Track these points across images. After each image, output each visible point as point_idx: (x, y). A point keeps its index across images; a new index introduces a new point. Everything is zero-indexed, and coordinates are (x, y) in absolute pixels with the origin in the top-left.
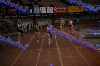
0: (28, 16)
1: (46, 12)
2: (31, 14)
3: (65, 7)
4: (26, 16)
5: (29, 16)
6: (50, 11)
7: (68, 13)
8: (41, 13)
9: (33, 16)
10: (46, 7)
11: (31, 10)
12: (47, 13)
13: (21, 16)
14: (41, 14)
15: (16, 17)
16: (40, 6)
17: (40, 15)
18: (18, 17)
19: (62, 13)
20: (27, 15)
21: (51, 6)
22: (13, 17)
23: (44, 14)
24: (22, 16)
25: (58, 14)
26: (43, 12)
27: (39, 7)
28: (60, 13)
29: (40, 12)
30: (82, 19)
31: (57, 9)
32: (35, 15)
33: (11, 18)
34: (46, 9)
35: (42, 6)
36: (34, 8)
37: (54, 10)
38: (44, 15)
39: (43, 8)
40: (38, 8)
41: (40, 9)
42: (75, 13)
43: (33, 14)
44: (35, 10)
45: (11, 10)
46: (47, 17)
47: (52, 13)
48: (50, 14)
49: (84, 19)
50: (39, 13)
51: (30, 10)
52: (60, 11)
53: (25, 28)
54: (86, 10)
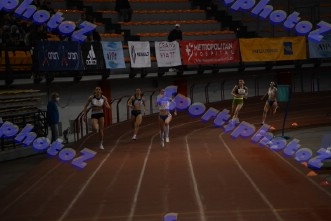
0: (77, 79)
1: (154, 61)
2: (91, 71)
4: (71, 79)
5: (85, 78)
6: (170, 56)
7: (242, 66)
8: (133, 65)
9: (99, 77)
10: (152, 42)
11: (92, 53)
12: (154, 67)
13: (49, 80)
14: (133, 71)
15: (31, 81)
16: (129, 37)
17: (127, 76)
18: (37, 81)
19: (215, 67)
20: (77, 75)
21: (171, 39)
22: (17, 82)
23: (143, 71)
24: (56, 80)
25: (201, 68)
27: (125, 43)
28: (208, 67)
29: (128, 62)
30: (298, 90)
31: (197, 48)
32: (106, 72)
33: (8, 86)
34: (153, 50)
35: (137, 39)
36: (105, 45)
37: (184, 55)
38: (143, 76)
39: (141, 47)
40: (119, 45)
41: (126, 48)
42: (268, 64)
43: (100, 68)
44: (105, 53)
45: (10, 54)
48: (167, 69)
49: (307, 89)
50: (122, 65)
51: (86, 53)
52: (210, 57)
53: (66, 126)
54: (314, 54)
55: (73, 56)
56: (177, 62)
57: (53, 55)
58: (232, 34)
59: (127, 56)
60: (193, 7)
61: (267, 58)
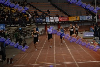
1: (54, 21)
2: (44, 22)
3: (67, 17)
7: (69, 21)
10: (54, 17)
11: (44, 19)
12: (54, 22)
14: (51, 22)
18: (35, 24)
19: (64, 22)
20: (42, 23)
23: (53, 22)
24: (38, 24)
26: (52, 21)
29: (50, 21)
31: (62, 18)
33: (31, 25)
35: (51, 17)
36: (46, 18)
37: (59, 19)
38: (53, 23)
39: (52, 18)
40: (49, 18)
42: (73, 21)
49: (79, 25)
51: (43, 19)
52: (64, 20)
54: (81, 19)
55: (41, 20)
56: (58, 21)
57: (38, 20)
59: (50, 20)
60: (60, 12)
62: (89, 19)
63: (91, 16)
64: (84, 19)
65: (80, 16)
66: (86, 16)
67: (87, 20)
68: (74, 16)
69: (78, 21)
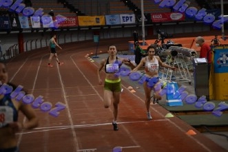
0: (9, 32)
1: (42, 25)
2: (15, 29)
3: (73, 17)
4: (6, 33)
5: (12, 32)
7: (79, 27)
8: (33, 27)
9: (18, 32)
12: (42, 28)
14: (33, 29)
17: (30, 31)
19: (68, 28)
23: (37, 29)
25: (62, 28)
26: (36, 25)
28: (64, 28)
30: (102, 38)
32: (21, 30)
38: (37, 31)
40: (27, 18)
41: (29, 20)
42: (90, 27)
43: (18, 28)
44: (21, 21)
46: (42, 34)
47: (52, 28)
48: (47, 29)
49: (105, 37)
50: (28, 27)
51: (12, 21)
52: (65, 24)
53: (4, 52)
54: (108, 23)
55: (6, 22)
58: (75, 14)
59: (30, 23)
60: (58, 2)
61: (89, 24)
62: (129, 22)
63: (133, 16)
64: (117, 22)
65: (108, 14)
66: (121, 16)
67: (123, 25)
68: (91, 15)
69: (102, 26)
